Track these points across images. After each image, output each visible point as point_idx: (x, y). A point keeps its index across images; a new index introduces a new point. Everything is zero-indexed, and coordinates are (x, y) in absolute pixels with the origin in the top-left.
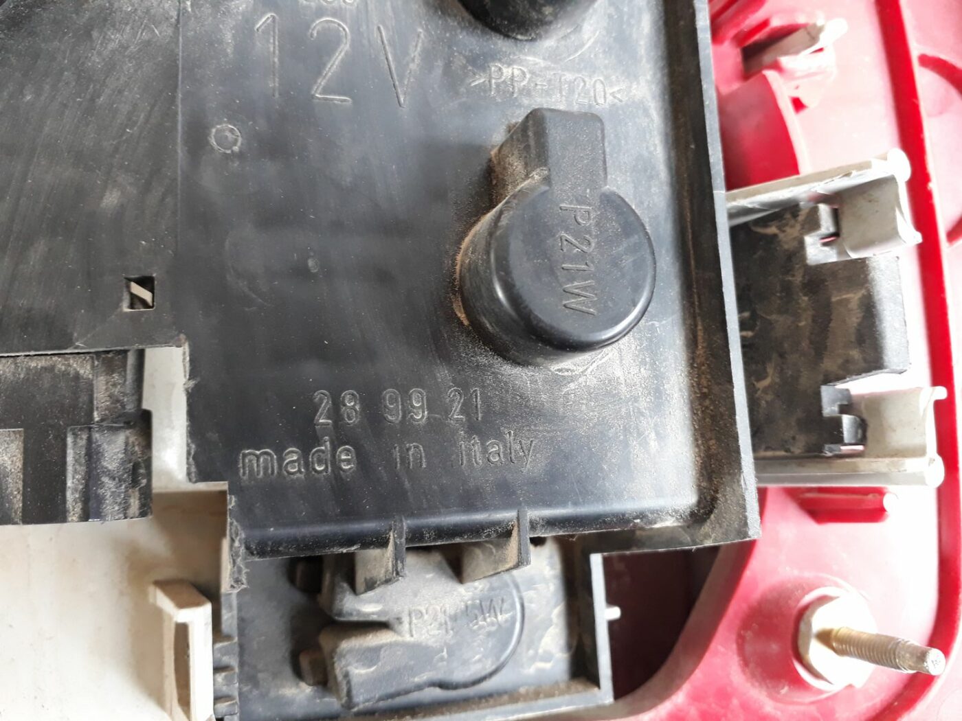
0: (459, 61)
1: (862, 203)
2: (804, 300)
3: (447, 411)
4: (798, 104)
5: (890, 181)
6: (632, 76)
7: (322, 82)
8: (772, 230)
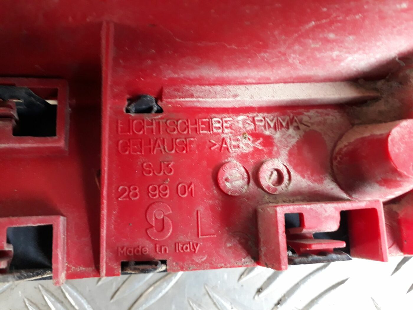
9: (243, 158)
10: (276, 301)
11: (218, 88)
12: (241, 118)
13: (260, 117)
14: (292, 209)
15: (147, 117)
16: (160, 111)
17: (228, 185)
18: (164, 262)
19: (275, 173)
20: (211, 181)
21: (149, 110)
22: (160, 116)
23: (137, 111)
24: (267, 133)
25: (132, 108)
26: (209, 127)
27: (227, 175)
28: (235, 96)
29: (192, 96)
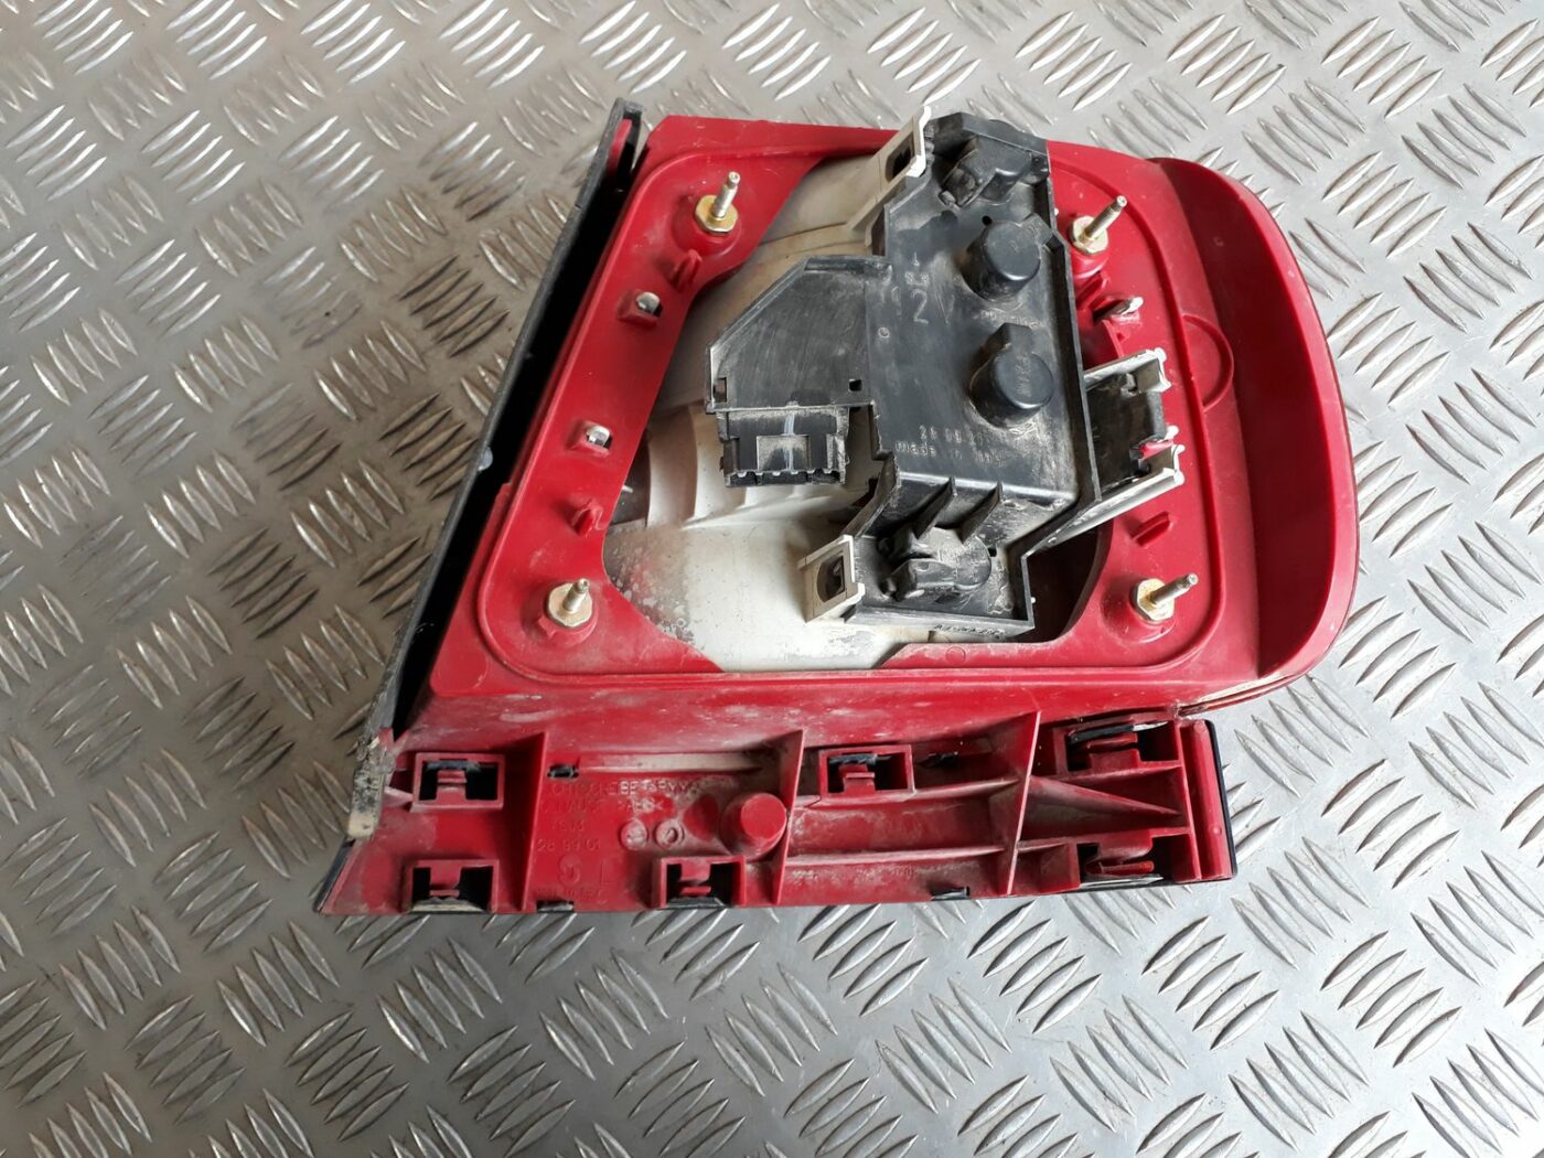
0: (968, 309)
1: (1146, 372)
2: (1121, 415)
3: (968, 440)
4: (1120, 336)
5: (1157, 360)
6: (1040, 319)
7: (918, 314)
8: (1107, 388)
9: (645, 818)
10: (682, 967)
11: (626, 757)
12: (646, 781)
13: (663, 781)
14: (672, 861)
15: (564, 781)
16: (576, 775)
17: (629, 841)
18: (571, 903)
19: (672, 832)
20: (616, 837)
21: (566, 775)
22: (575, 780)
23: (557, 776)
24: (668, 795)
25: (553, 773)
26: (617, 789)
27: (629, 832)
28: (640, 764)
29: (603, 765)
